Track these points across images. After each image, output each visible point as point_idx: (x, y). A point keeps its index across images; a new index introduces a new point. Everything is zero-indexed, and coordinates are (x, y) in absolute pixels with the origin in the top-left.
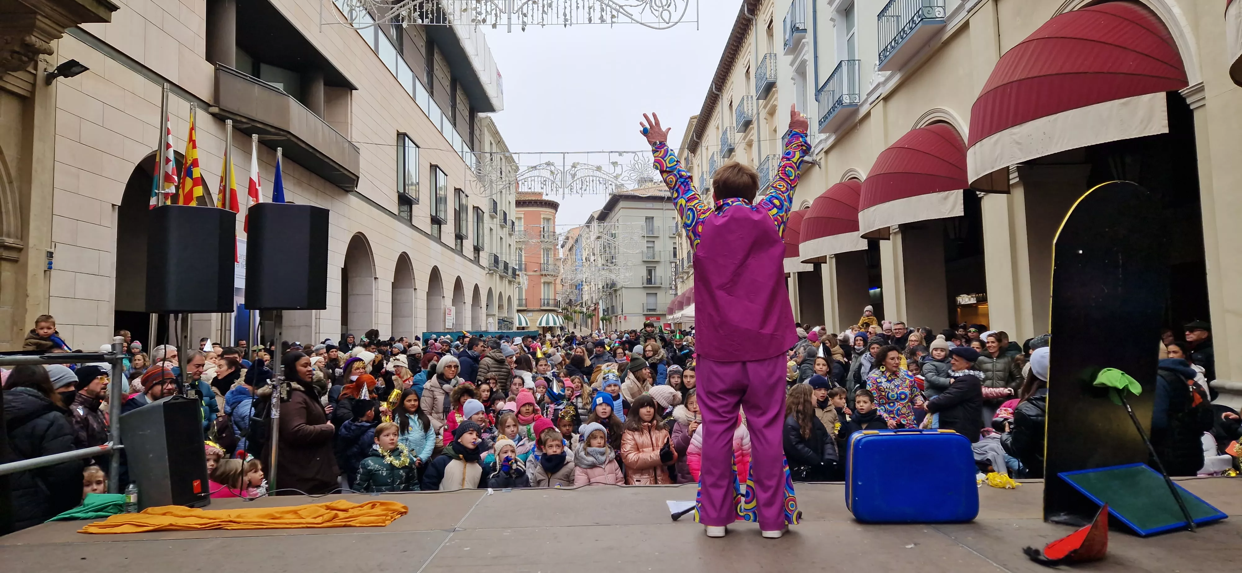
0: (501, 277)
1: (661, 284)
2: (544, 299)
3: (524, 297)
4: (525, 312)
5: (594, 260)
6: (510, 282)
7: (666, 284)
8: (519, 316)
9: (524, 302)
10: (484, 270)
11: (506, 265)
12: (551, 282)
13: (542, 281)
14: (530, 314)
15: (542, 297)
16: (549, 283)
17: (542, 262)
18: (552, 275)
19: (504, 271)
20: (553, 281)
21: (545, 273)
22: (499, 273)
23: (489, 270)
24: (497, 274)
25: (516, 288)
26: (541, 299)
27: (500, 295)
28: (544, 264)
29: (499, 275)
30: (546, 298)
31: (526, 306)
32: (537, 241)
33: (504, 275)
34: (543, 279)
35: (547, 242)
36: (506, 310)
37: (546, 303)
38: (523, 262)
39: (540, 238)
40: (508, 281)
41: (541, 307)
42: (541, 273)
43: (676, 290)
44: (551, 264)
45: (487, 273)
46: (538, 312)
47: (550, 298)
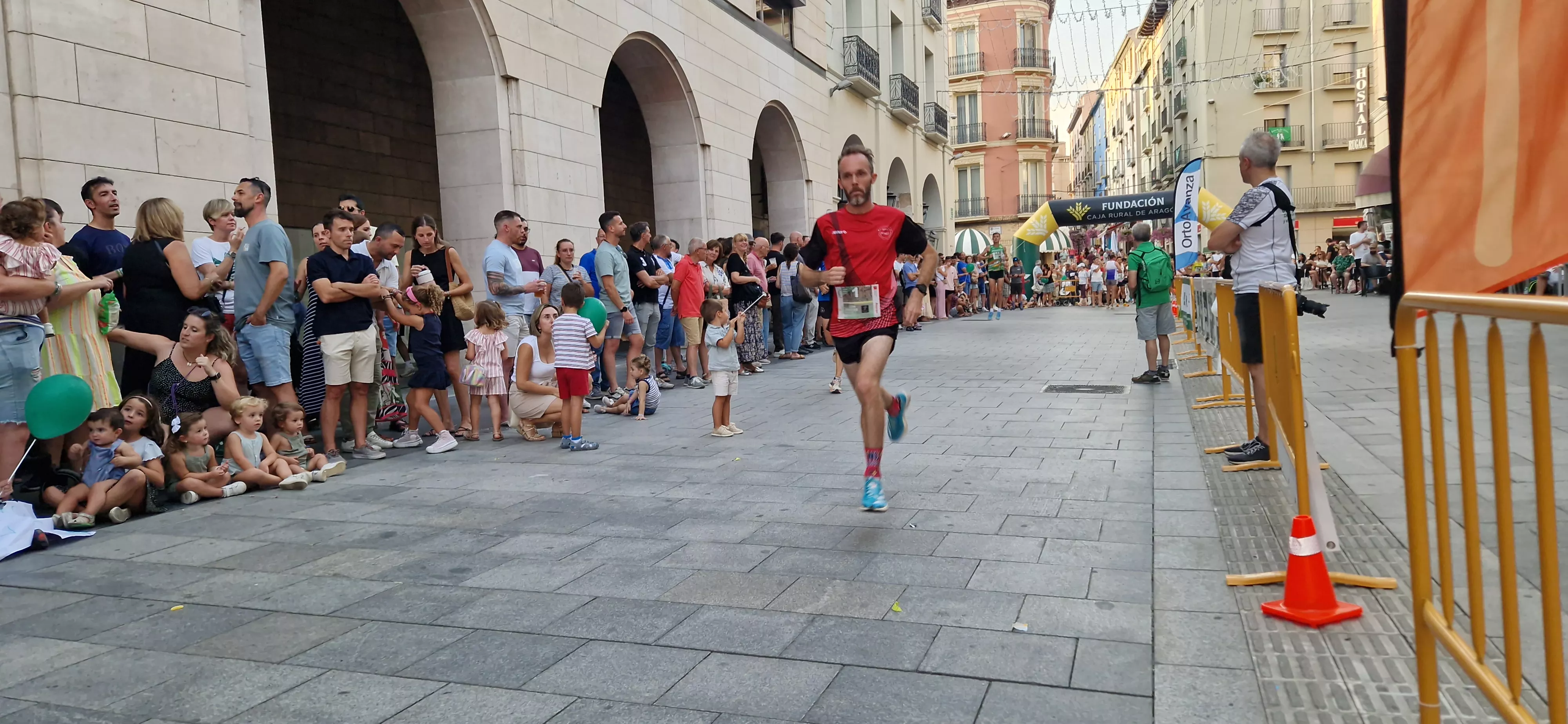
0: (901, 121)
1: (1302, 144)
2: (1026, 197)
3: (983, 195)
4: (986, 227)
5: (1132, 128)
6: (932, 142)
7: (1313, 143)
8: (972, 234)
9: (983, 204)
10: (824, 77)
11: (909, 92)
12: (1040, 161)
13: (1021, 158)
15: (1022, 192)
16: (1036, 162)
17: (1020, 117)
18: (1043, 145)
19: (903, 102)
20: (1044, 158)
21: (1028, 140)
22: (885, 105)
23: (838, 81)
24: (880, 106)
25: (950, 161)
26: (1018, 196)
27: (897, 166)
28: (1024, 119)
29: (887, 109)
30: (1030, 193)
31: (987, 213)
32: (1007, 72)
33: (903, 113)
34: (1023, 154)
35: (1030, 73)
36: (920, 210)
37: (1030, 204)
38: (980, 121)
39: (1015, 66)
40: (923, 138)
41: (1019, 212)
42: (1019, 140)
43: (1370, 139)
44: (1040, 121)
45: (835, 89)
46: (1011, 225)
47: (1038, 193)
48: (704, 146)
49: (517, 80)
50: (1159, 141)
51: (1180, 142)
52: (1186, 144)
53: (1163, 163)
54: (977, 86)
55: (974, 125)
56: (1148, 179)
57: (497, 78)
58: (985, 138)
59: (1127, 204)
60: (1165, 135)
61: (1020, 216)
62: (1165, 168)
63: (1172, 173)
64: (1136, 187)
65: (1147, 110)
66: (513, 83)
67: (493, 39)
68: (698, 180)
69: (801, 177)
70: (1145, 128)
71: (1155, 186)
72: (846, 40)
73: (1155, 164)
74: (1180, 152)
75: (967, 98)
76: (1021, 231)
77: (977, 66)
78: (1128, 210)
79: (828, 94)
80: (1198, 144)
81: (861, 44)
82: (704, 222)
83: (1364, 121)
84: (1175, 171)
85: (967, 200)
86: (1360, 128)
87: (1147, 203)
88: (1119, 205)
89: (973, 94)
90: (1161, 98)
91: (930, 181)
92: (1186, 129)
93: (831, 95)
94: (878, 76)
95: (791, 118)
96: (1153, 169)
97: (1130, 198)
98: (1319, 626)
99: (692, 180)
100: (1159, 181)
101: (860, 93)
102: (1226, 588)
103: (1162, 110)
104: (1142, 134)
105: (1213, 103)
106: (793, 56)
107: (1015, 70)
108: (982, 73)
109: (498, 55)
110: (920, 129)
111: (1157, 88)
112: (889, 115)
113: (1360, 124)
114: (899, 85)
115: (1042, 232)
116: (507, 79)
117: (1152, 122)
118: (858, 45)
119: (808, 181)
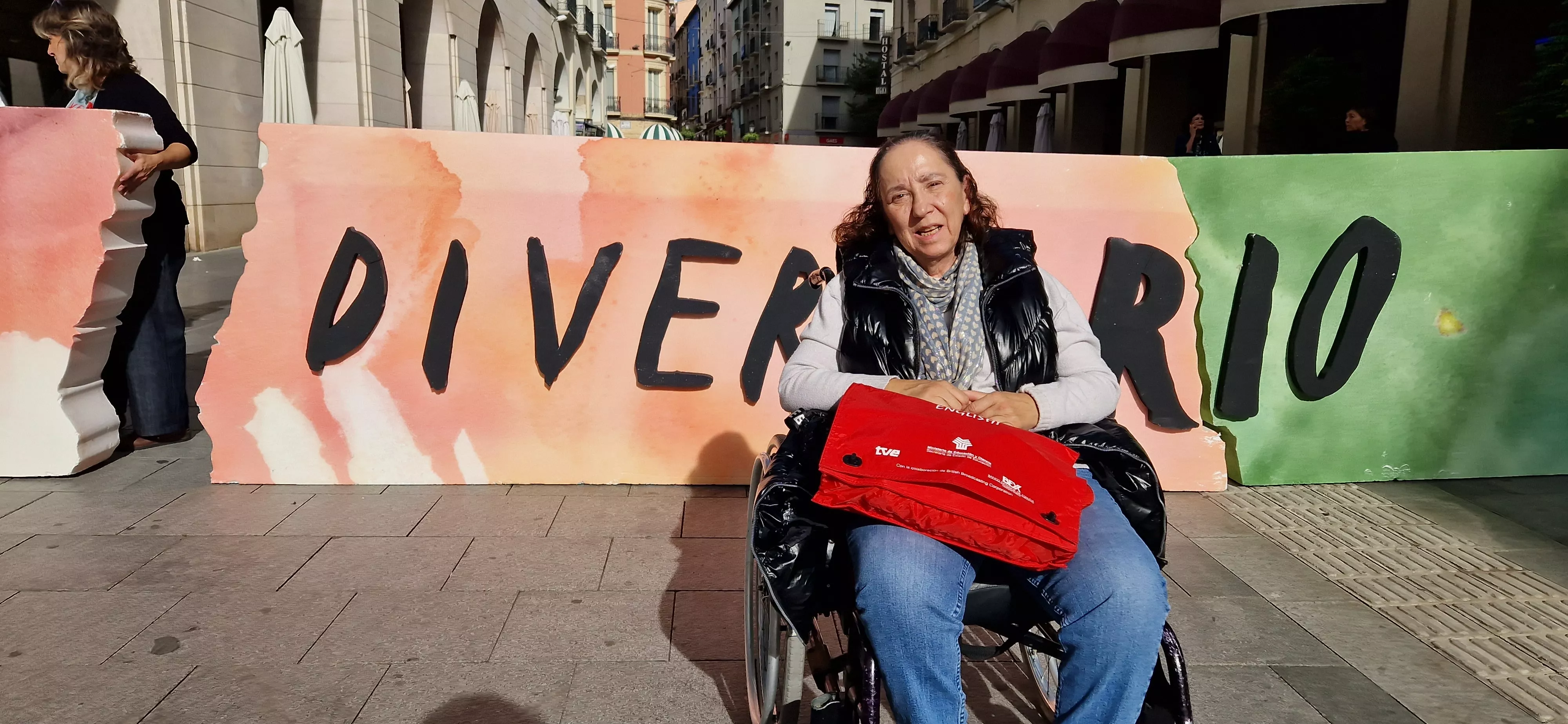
1: (848, 82)
2: (650, 99)
3: (616, 95)
5: (724, 46)
6: (596, 55)
9: (615, 102)
10: (550, 12)
11: (589, 17)
12: (660, 71)
13: (647, 66)
14: (627, 124)
15: (647, 96)
16: (656, 72)
17: (647, 33)
18: (664, 58)
19: (586, 26)
20: (664, 69)
21: (651, 52)
26: (644, 99)
27: (579, 74)
28: (649, 36)
29: (577, 33)
30: (653, 97)
31: (619, 110)
33: (585, 35)
34: (648, 64)
37: (653, 106)
38: (614, 30)
41: (645, 112)
42: (647, 52)
43: (889, 87)
44: (661, 38)
45: (555, 22)
46: (640, 122)
47: (660, 98)
49: (455, 36)
54: (612, 1)
57: (448, 36)
58: (618, 47)
61: (647, 115)
65: (737, 34)
66: (454, 39)
69: (539, 85)
70: (736, 49)
79: (551, 26)
83: (885, 75)
86: (883, 79)
89: (609, 7)
90: (750, 28)
94: (576, 10)
95: (538, 43)
103: (750, 38)
104: (733, 53)
111: (746, 19)
112: (578, 38)
113: (883, 77)
119: (542, 88)
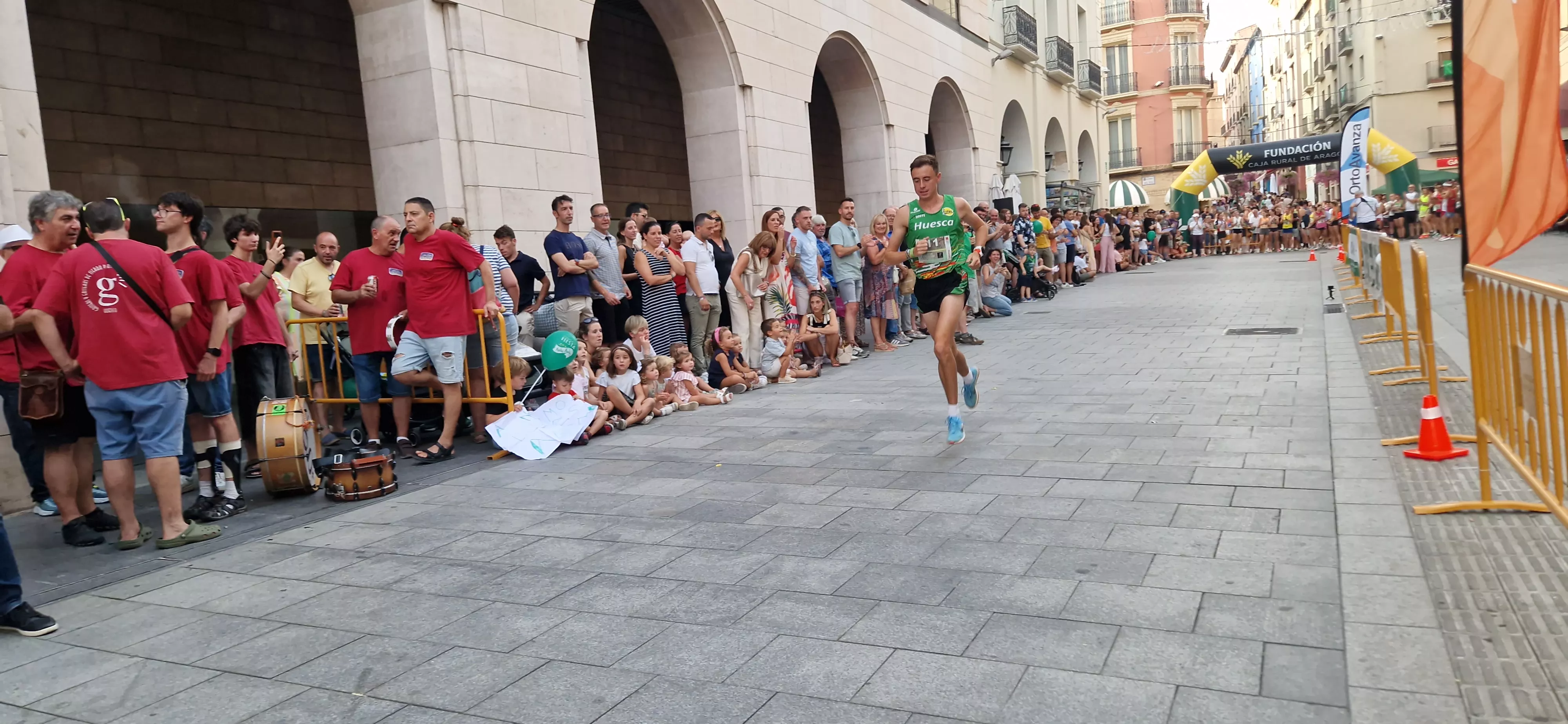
0: (1056, 82)
2: (1180, 145)
3: (1135, 146)
4: (1139, 177)
5: (1292, 66)
6: (1085, 98)
8: (1125, 186)
9: (1135, 155)
10: (986, 48)
11: (1065, 53)
12: (1195, 108)
13: (1175, 105)
14: (1150, 179)
15: (1176, 141)
16: (1190, 109)
17: (1173, 64)
18: (1197, 92)
19: (1059, 64)
20: (1199, 104)
21: (1181, 87)
22: (1042, 68)
23: (999, 51)
24: (1038, 70)
25: (1103, 115)
26: (1172, 145)
27: (1054, 126)
28: (1177, 67)
29: (1044, 72)
30: (1184, 141)
31: (1140, 164)
32: (1159, 19)
33: (1059, 74)
34: (1177, 102)
35: (1185, 18)
36: (1076, 166)
37: (1184, 152)
38: (1131, 70)
39: (1167, 13)
40: (1078, 95)
41: (1173, 161)
42: (1172, 88)
44: (1194, 67)
45: (997, 59)
46: (1167, 174)
47: (1194, 141)
48: (889, 126)
49: (750, 87)
50: (1322, 79)
51: (1345, 80)
52: (1352, 83)
53: (1327, 103)
54: (1127, 35)
55: (1124, 75)
56: (1310, 119)
57: (736, 87)
58: (1136, 88)
59: (1291, 150)
60: (1328, 74)
61: (1175, 165)
62: (1329, 108)
63: (1337, 112)
64: (1298, 129)
65: (1308, 47)
66: (748, 90)
67: (733, 55)
68: (884, 157)
69: (968, 145)
70: (1306, 66)
71: (1318, 126)
72: (1006, 10)
73: (1318, 104)
74: (1346, 91)
75: (1117, 49)
76: (1179, 181)
77: (1127, 16)
78: (1292, 156)
79: (990, 65)
80: (1364, 82)
81: (1020, 13)
82: (889, 194)
84: (1340, 110)
85: (1118, 152)
87: (1313, 148)
88: (1282, 152)
89: (1123, 45)
90: (1325, 33)
91: (1085, 138)
92: (1351, 66)
93: (993, 65)
94: (1035, 42)
95: (959, 92)
96: (1315, 108)
97: (1293, 143)
98: (1440, 459)
99: (878, 157)
100: (1322, 121)
101: (1018, 60)
102: (1382, 448)
103: (1325, 47)
104: (1303, 72)
105: (1380, 38)
106: (960, 33)
107: (1166, 17)
108: (1132, 22)
109: (737, 68)
110: (1075, 87)
111: (1319, 25)
112: (1046, 78)
114: (1055, 48)
115: (1200, 181)
116: (744, 87)
117: (1314, 60)
118: (1017, 14)
119: (975, 149)
